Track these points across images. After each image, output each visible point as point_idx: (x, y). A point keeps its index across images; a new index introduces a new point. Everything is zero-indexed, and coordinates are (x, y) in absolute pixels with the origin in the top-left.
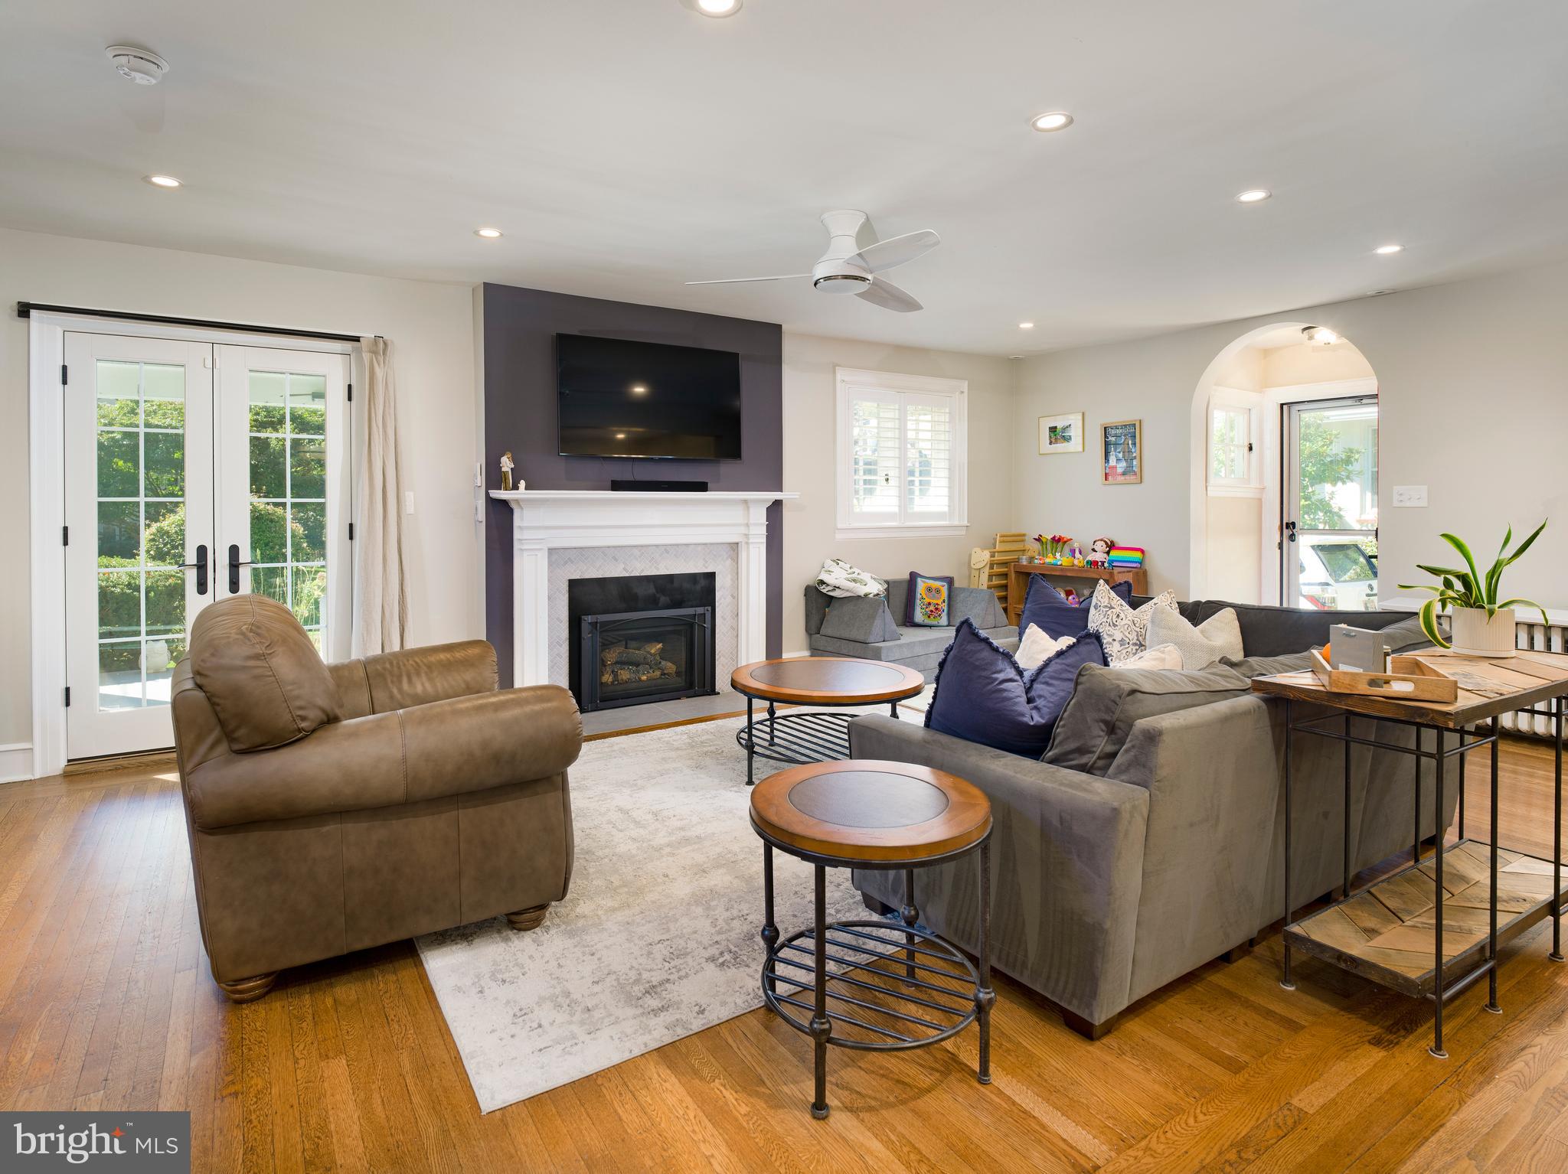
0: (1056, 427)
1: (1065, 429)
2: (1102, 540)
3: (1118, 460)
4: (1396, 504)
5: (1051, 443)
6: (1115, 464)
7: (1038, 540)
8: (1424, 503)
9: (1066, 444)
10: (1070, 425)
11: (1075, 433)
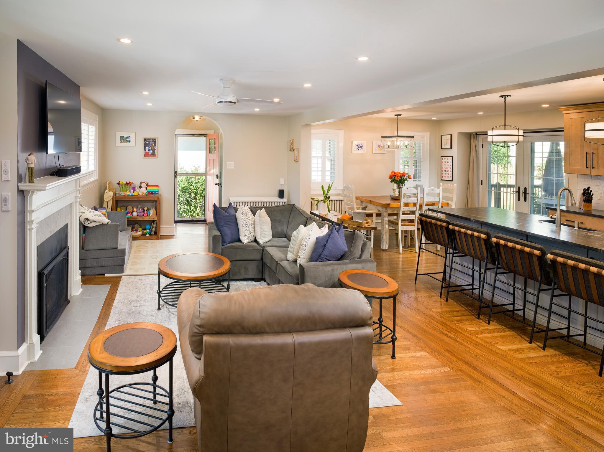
0: (124, 137)
1: (127, 138)
2: (144, 183)
3: (149, 150)
4: (227, 168)
5: (121, 142)
6: (148, 151)
7: (119, 184)
8: (233, 168)
9: (128, 143)
10: (130, 136)
11: (132, 139)
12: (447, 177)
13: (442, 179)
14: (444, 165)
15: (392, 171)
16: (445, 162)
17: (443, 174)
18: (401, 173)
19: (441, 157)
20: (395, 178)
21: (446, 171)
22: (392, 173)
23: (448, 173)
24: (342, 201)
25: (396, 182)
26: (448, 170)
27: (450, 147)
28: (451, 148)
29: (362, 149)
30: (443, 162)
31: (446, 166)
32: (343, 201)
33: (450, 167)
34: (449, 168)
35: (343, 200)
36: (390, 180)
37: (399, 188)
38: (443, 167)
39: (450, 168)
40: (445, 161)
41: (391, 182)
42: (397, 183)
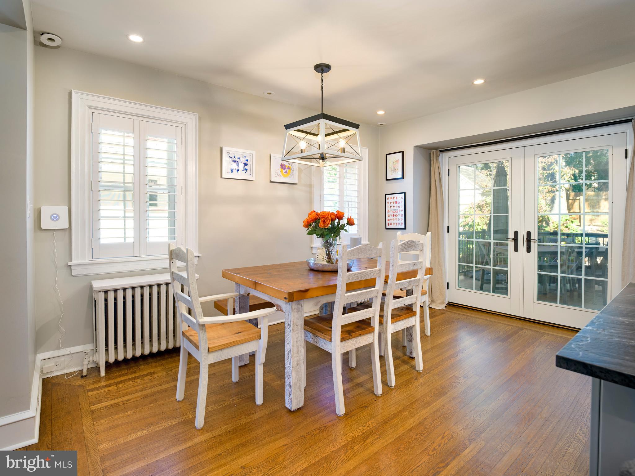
12: (397, 224)
13: (388, 227)
14: (391, 207)
15: (309, 212)
16: (392, 203)
17: (389, 220)
18: (333, 214)
19: (386, 195)
20: (317, 224)
21: (394, 215)
22: (310, 214)
23: (397, 218)
24: (167, 284)
25: (320, 232)
26: (397, 214)
27: (401, 176)
28: (403, 177)
29: (246, 170)
30: (388, 203)
31: (395, 208)
32: (169, 285)
33: (401, 208)
34: (400, 210)
35: (170, 283)
36: (305, 231)
37: (327, 246)
38: (389, 211)
39: (402, 210)
40: (392, 200)
41: (310, 233)
42: (322, 236)
